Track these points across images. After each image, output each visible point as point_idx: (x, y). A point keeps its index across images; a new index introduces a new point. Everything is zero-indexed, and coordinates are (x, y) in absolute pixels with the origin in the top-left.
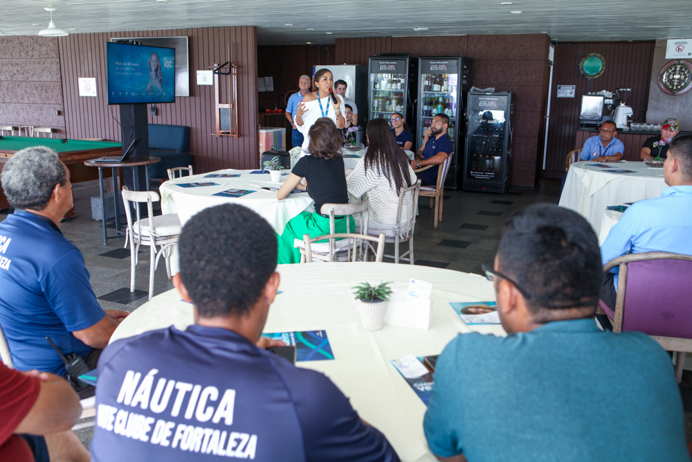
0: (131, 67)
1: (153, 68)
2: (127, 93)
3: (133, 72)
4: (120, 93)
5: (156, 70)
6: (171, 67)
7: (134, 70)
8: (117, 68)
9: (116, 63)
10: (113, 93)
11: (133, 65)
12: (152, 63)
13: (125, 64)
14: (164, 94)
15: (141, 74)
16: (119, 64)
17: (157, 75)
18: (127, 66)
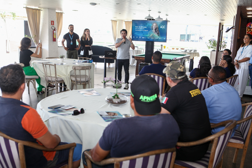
0: (143, 28)
1: (154, 29)
2: (140, 37)
3: (144, 30)
4: (137, 37)
5: (156, 29)
6: (165, 28)
7: (144, 29)
8: (136, 29)
9: (136, 27)
10: (134, 37)
11: (144, 27)
12: (153, 27)
13: (140, 27)
14: (160, 39)
15: (147, 31)
16: (137, 27)
17: (156, 31)
18: (141, 28)
